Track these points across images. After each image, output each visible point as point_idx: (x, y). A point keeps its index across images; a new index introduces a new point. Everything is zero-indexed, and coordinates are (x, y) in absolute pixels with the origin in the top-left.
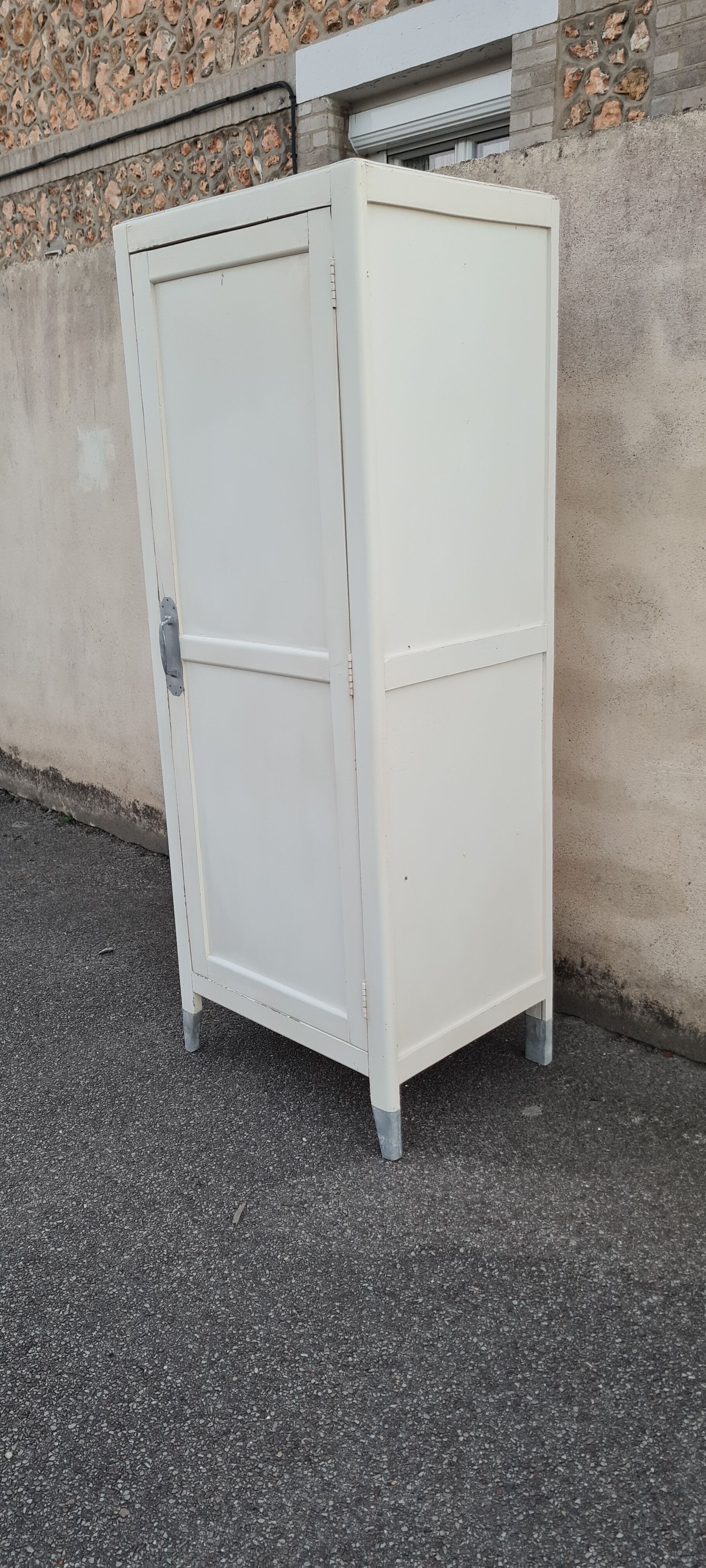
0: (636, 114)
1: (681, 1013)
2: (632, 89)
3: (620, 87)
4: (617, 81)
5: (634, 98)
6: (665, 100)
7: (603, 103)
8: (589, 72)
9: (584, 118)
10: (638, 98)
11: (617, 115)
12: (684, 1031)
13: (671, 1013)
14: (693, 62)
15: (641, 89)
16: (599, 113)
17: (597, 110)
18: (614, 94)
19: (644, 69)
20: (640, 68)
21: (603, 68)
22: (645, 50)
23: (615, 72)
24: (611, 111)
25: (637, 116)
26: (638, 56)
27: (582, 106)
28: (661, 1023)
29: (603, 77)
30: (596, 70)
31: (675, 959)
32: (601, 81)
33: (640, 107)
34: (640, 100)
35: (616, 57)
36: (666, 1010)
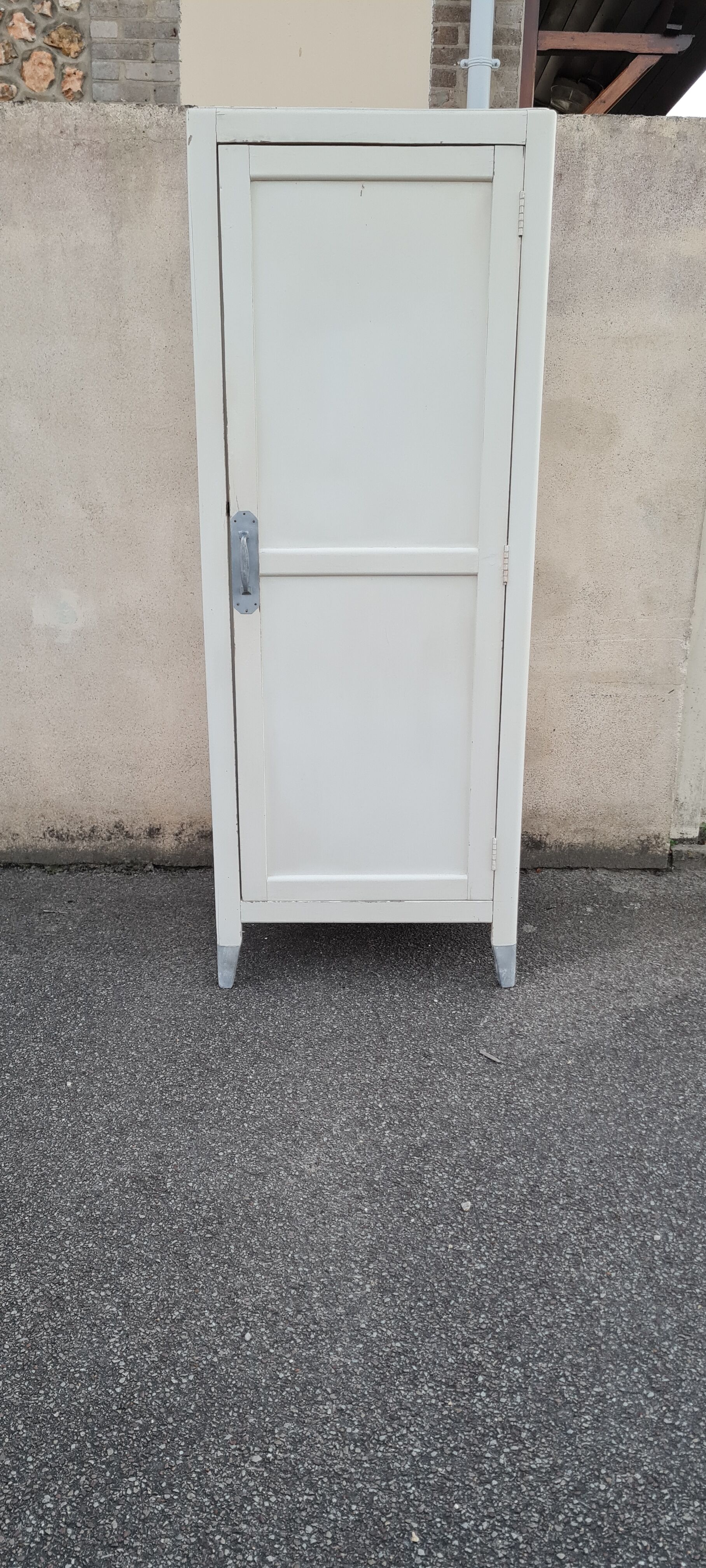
0: (73, 71)
1: (548, 834)
2: (65, 44)
3: (51, 40)
4: (45, 32)
5: (68, 55)
6: (106, 66)
7: (32, 51)
8: (11, 14)
9: (11, 60)
10: (72, 54)
11: (50, 67)
12: (550, 848)
13: (539, 837)
14: (133, 36)
15: (75, 47)
16: (27, 59)
17: (26, 56)
18: (43, 45)
19: (76, 28)
20: (71, 26)
21: (28, 14)
22: (76, 10)
23: (43, 23)
24: (44, 62)
25: (75, 73)
26: (68, 14)
27: (7, 48)
28: (531, 848)
29: (28, 24)
30: (19, 15)
31: (542, 794)
32: (27, 28)
33: (77, 65)
34: (76, 58)
35: (42, 8)
36: (535, 837)
